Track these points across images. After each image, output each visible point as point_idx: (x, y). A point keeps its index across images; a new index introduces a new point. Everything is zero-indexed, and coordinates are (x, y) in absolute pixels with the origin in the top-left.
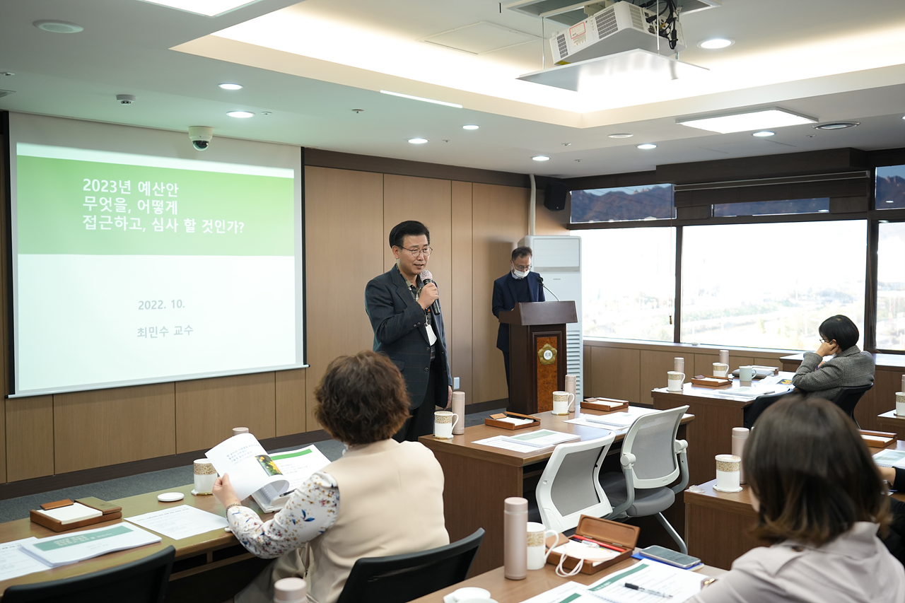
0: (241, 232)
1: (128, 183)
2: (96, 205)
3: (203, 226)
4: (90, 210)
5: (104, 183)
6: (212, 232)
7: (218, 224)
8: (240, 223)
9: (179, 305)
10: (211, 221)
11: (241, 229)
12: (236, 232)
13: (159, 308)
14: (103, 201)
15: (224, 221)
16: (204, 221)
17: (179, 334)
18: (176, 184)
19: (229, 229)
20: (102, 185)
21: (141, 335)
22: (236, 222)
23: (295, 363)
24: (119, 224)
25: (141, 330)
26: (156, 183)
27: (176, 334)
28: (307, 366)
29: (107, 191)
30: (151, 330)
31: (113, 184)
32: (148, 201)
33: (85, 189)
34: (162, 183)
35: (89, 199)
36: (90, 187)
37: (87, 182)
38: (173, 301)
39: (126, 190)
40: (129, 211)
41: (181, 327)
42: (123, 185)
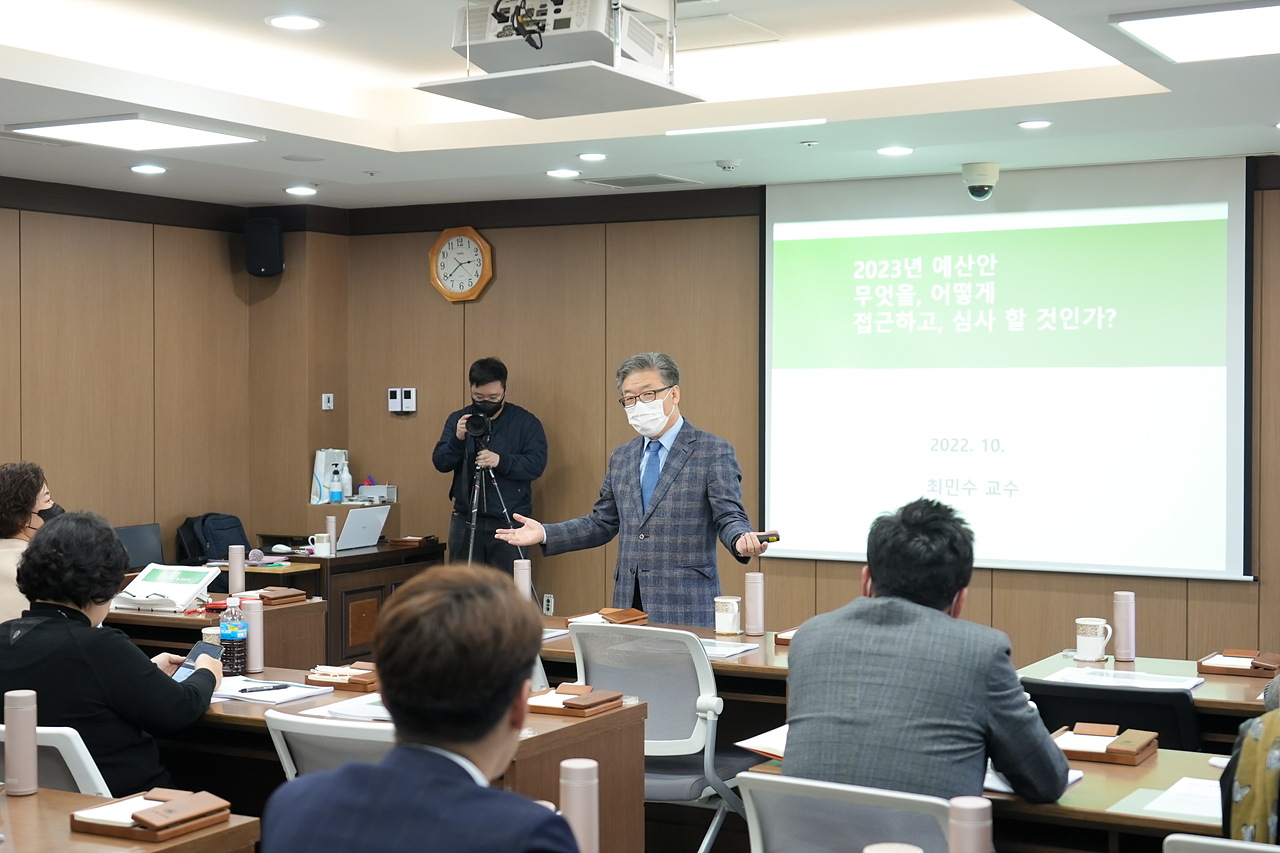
0: (1111, 325)
1: (918, 262)
2: (871, 298)
3: (1039, 320)
4: (863, 305)
5: (883, 266)
6: (1054, 329)
7: (1066, 314)
8: (1108, 311)
9: (995, 448)
10: (1054, 309)
11: (1110, 319)
12: (1100, 327)
13: (962, 450)
14: (881, 291)
15: (1077, 309)
16: (1039, 310)
17: (994, 493)
18: (993, 255)
19: (1086, 322)
20: (880, 268)
21: (933, 490)
22: (1100, 309)
23: (1224, 569)
24: (902, 322)
25: (933, 482)
26: (961, 257)
27: (990, 493)
28: (1251, 578)
29: (887, 276)
30: (949, 484)
31: (895, 265)
32: (948, 285)
33: (857, 276)
34: (970, 256)
35: (862, 291)
36: (863, 273)
37: (859, 266)
38: (985, 441)
39: (914, 272)
40: (919, 303)
41: (998, 483)
42: (910, 264)
